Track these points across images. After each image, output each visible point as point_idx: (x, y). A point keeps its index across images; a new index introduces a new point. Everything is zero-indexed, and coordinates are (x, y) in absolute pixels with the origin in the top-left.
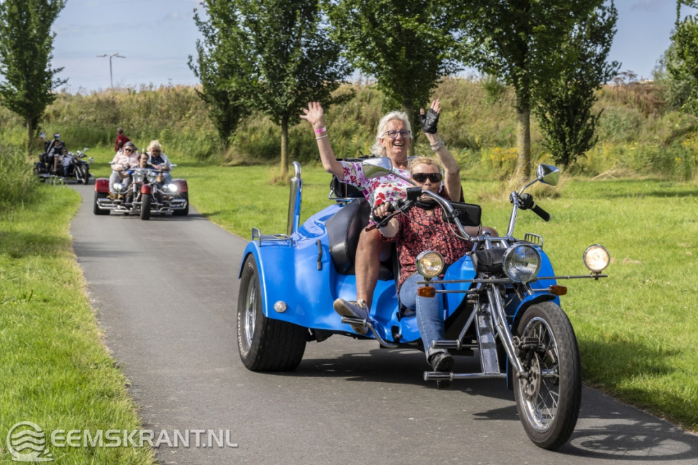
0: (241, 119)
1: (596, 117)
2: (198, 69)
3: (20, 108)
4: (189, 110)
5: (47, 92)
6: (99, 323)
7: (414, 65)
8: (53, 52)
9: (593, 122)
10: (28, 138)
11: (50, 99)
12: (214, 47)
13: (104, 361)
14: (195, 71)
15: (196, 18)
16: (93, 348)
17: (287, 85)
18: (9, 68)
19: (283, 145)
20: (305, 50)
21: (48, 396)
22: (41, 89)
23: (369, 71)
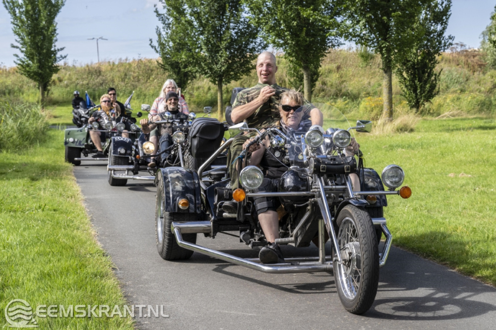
0: (189, 81)
1: (438, 75)
2: (157, 47)
3: (35, 76)
4: (152, 75)
5: (53, 64)
6: (93, 225)
7: (310, 41)
8: (58, 37)
9: (435, 78)
10: (41, 98)
11: (56, 70)
12: (169, 31)
13: (97, 252)
14: (155, 49)
15: (156, 11)
16: (89, 243)
17: (221, 56)
18: (26, 49)
19: (219, 98)
20: (233, 32)
21: (57, 277)
22: (49, 63)
23: (279, 45)
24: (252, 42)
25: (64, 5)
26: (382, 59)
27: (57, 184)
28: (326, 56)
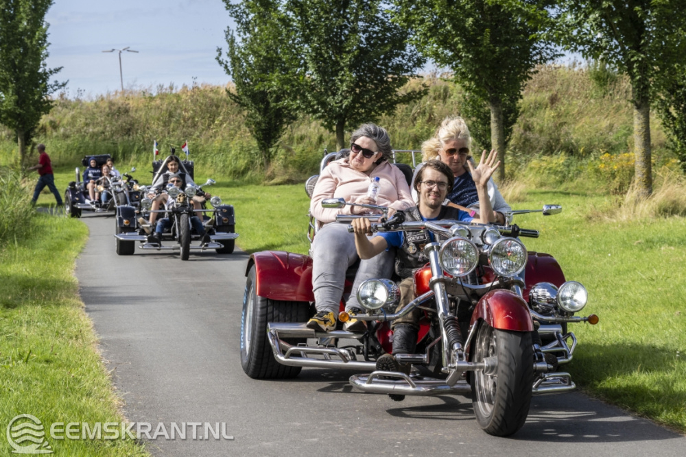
0: (285, 126)
2: (229, 64)
3: (10, 120)
4: (219, 115)
5: (42, 98)
7: (501, 52)
10: (19, 158)
11: (47, 107)
12: (248, 36)
14: (226, 67)
17: (342, 81)
20: (363, 37)
22: (34, 95)
23: (443, 61)
26: (632, 84)
28: (530, 78)
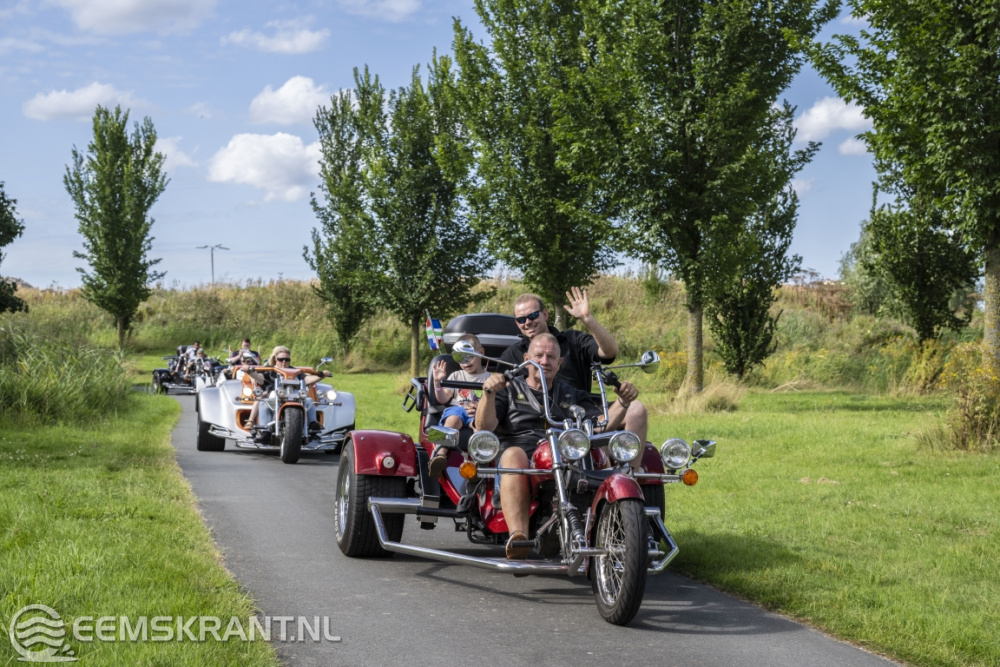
24: (470, 257)
25: (163, 190)
27: (152, 478)
